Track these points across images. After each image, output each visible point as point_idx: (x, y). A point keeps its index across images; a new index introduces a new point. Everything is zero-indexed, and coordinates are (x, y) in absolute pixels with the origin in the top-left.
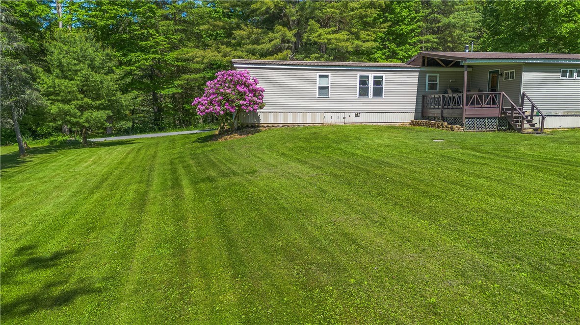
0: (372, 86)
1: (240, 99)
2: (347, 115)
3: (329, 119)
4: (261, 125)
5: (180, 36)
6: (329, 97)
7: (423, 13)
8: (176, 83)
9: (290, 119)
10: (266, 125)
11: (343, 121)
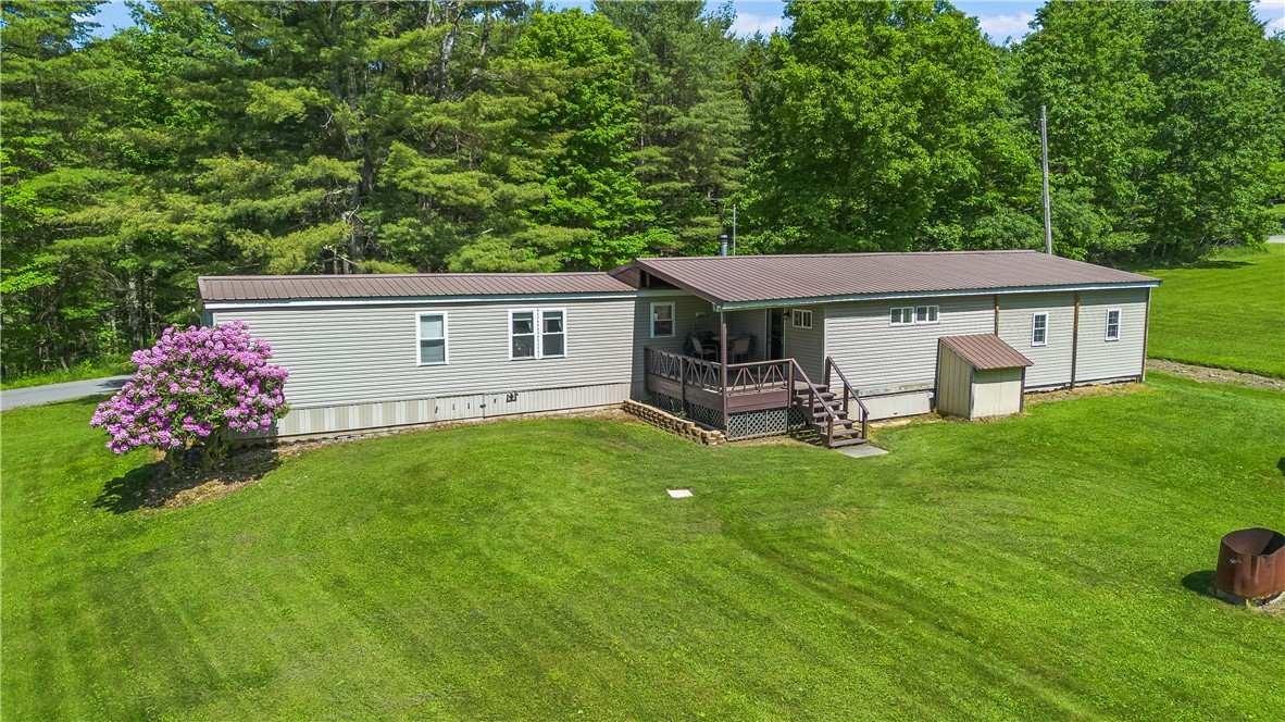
0: (541, 333)
1: (225, 403)
2: (489, 400)
3: (447, 412)
4: (280, 440)
5: (50, 137)
6: (447, 362)
7: (639, 100)
8: (39, 260)
9: (354, 420)
10: (292, 440)
11: (480, 412)
